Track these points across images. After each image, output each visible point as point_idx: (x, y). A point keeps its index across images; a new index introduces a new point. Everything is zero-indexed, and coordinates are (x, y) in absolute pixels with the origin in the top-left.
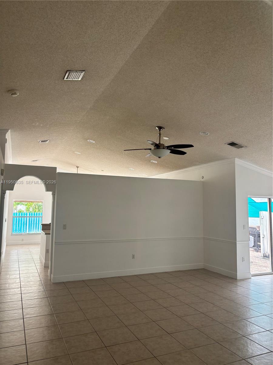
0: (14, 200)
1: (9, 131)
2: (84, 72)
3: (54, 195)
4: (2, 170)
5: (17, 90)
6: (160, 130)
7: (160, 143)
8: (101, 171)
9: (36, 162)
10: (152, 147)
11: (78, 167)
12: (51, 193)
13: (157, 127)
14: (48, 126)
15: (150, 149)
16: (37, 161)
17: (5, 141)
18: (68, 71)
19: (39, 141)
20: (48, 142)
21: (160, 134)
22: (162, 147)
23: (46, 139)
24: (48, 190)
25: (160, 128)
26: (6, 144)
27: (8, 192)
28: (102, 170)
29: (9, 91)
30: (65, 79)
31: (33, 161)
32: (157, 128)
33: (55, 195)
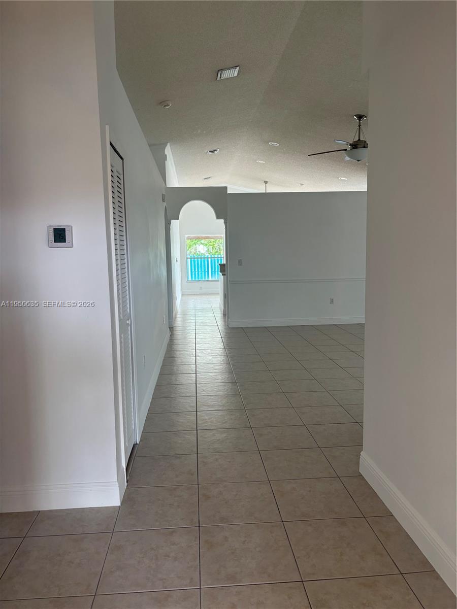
0: (187, 236)
1: (168, 144)
2: (238, 68)
3: (225, 223)
4: (163, 196)
5: (167, 101)
6: (360, 121)
7: (359, 140)
8: (300, 185)
9: (209, 180)
10: (349, 148)
11: (266, 182)
12: (222, 221)
13: (355, 115)
14: (213, 132)
15: (346, 150)
16: (211, 179)
17: (165, 158)
18: (218, 71)
19: (206, 151)
20: (218, 151)
21: (359, 126)
22: (362, 146)
23: (214, 149)
24: (218, 217)
25: (360, 117)
26: (166, 162)
27: (173, 222)
28: (302, 184)
29: (161, 103)
30: (218, 78)
31: (205, 179)
32: (355, 117)
33: (227, 223)
